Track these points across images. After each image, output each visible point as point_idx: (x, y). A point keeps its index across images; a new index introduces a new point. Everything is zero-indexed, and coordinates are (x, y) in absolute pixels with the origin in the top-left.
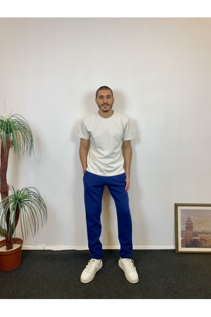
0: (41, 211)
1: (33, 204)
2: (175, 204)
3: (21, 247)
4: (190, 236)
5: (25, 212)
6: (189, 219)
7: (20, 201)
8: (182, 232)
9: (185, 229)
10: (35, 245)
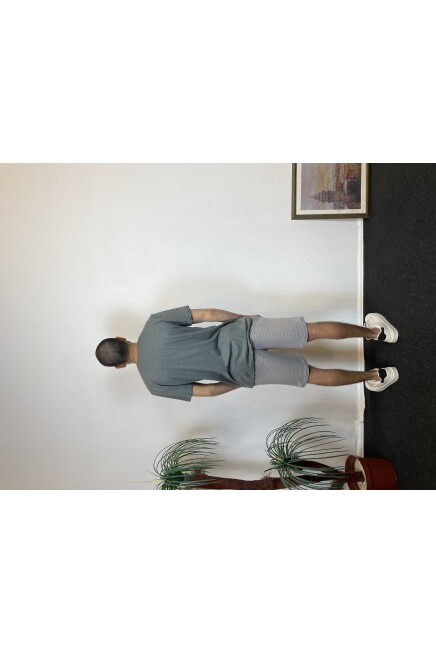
0: (303, 426)
1: (293, 439)
2: (293, 219)
3: (360, 459)
4: (342, 195)
5: (306, 453)
6: (316, 197)
7: (287, 460)
8: (336, 208)
9: (332, 204)
10: (356, 437)
